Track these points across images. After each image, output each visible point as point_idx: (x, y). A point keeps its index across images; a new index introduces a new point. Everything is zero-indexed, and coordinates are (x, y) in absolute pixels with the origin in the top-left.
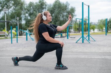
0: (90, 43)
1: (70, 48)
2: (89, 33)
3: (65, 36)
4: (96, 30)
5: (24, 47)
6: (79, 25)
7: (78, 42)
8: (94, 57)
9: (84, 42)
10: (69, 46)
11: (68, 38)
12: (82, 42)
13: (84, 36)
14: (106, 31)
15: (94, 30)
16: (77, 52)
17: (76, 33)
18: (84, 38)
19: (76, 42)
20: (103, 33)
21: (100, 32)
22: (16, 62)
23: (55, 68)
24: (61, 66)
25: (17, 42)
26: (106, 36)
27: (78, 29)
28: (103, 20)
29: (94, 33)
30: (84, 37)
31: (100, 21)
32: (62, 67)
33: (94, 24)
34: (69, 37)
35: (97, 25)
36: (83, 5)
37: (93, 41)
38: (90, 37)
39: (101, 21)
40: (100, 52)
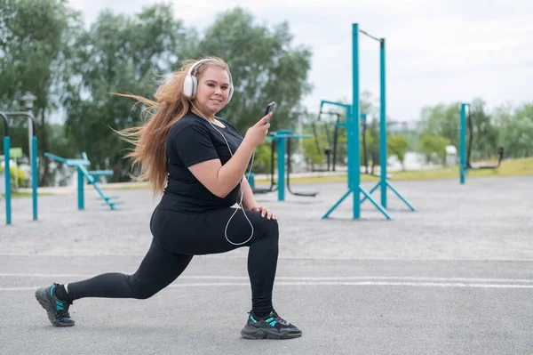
0: (388, 218)
1: (301, 243)
2: (384, 172)
3: (267, 186)
4: (412, 160)
5: (76, 241)
6: (331, 135)
7: (331, 215)
8: (416, 281)
9: (363, 215)
10: (293, 233)
11: (281, 198)
12: (351, 215)
13: (362, 186)
14: (462, 162)
15: (401, 159)
16: (334, 262)
17: (316, 174)
18: (362, 196)
19: (326, 217)
20: (448, 170)
21: (431, 166)
22: (59, 305)
23: (243, 332)
24: (271, 321)
25: (35, 217)
26: (463, 187)
27: (327, 152)
28: (444, 111)
29: (404, 171)
30: (360, 190)
31: (428, 114)
32: (278, 326)
33: (399, 127)
34: (286, 190)
35: (414, 133)
36: (355, 35)
37: (402, 211)
38: (389, 192)
39: (436, 112)
40: (442, 261)
